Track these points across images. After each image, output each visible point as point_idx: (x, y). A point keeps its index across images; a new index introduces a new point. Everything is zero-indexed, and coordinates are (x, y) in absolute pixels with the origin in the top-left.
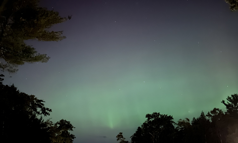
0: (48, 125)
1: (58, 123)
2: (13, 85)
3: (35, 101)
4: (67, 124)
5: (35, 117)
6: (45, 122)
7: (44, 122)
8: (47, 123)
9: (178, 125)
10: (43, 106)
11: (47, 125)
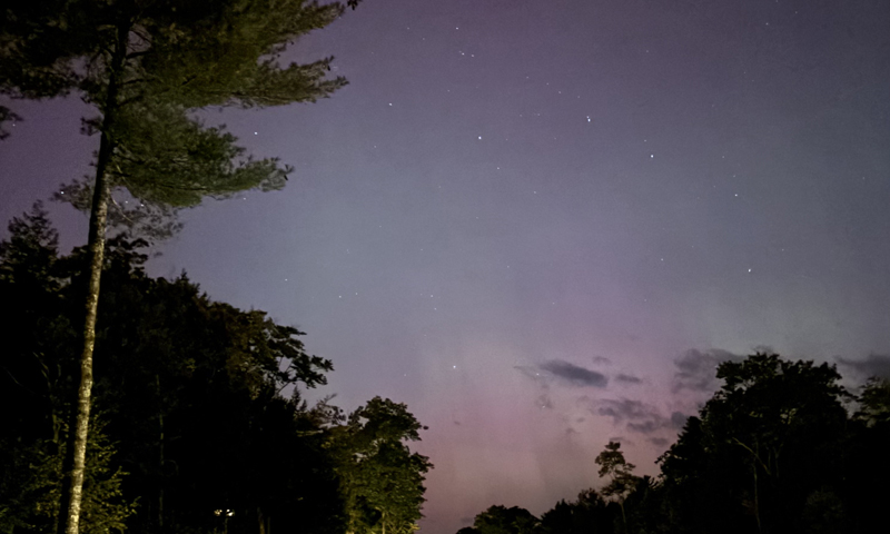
0: (323, 420)
1: (359, 413)
2: (184, 275)
3: (266, 330)
4: (395, 413)
5: (273, 394)
6: (313, 412)
7: (309, 409)
8: (321, 415)
9: (861, 400)
10: (299, 351)
11: (322, 423)
